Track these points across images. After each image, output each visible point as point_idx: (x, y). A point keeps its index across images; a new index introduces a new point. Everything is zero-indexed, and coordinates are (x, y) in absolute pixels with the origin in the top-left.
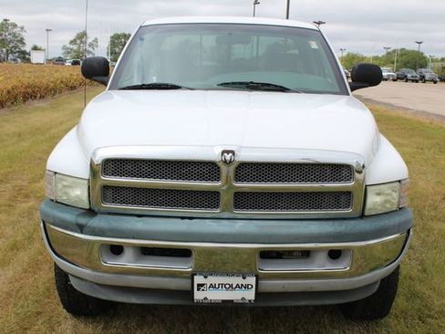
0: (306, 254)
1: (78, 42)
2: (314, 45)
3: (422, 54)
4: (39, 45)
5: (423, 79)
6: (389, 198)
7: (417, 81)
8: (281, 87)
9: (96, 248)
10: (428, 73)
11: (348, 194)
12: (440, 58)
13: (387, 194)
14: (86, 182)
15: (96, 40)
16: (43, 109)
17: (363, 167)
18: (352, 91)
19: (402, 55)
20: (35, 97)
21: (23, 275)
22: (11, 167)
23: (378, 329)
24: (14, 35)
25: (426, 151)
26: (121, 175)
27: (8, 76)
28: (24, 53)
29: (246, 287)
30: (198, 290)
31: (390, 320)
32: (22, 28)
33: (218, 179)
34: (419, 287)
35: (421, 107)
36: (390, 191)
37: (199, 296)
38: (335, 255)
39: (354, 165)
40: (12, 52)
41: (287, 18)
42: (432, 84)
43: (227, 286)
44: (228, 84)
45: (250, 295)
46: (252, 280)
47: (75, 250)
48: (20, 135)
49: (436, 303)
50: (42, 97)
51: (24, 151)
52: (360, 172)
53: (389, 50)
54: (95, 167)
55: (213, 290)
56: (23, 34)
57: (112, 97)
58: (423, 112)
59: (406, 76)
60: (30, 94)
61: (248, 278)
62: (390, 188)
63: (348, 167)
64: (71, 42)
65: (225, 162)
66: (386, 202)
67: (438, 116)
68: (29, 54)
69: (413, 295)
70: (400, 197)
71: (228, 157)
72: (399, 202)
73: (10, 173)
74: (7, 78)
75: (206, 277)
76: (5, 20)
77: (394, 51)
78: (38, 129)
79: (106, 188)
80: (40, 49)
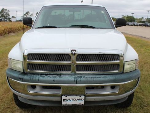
0: (103, 87)
1: (26, 15)
2: (103, 12)
3: (133, 17)
4: (14, 16)
5: (134, 25)
6: (132, 66)
7: (132, 26)
8: (92, 27)
9: (26, 86)
10: (136, 23)
11: (118, 65)
12: (139, 18)
13: (132, 65)
14: (22, 62)
15: (32, 14)
16: (14, 36)
17: (123, 55)
18: (116, 28)
19: (127, 17)
20: (12, 32)
21: (4, 93)
22: (2, 55)
23: (127, 111)
24: (6, 13)
25: (138, 48)
26: (34, 59)
27: (3, 25)
28: (9, 18)
29: (81, 100)
30: (64, 101)
31: (131, 108)
32: (9, 11)
33: (70, 60)
34: (140, 95)
35: (134, 34)
36: (132, 64)
37: (64, 103)
38: (113, 87)
39: (120, 54)
40: (6, 18)
41: (92, 3)
42: (137, 26)
43: (74, 100)
44: (73, 26)
45: (82, 103)
46: (83, 97)
47: (19, 87)
48: (6, 45)
49: (146, 101)
50: (14, 32)
51: (7, 50)
52: (122, 57)
53: (123, 16)
54: (25, 56)
55: (69, 101)
56: (9, 13)
57: (34, 31)
58: (135, 35)
59: (129, 24)
60: (10, 31)
61: (82, 96)
62: (132, 62)
63: (118, 55)
64: (24, 15)
65: (73, 54)
66: (131, 67)
67: (140, 36)
68: (11, 19)
69: (138, 98)
70: (136, 66)
71: (74, 52)
72: (135, 67)
73: (2, 57)
74: (2, 26)
75: (66, 97)
76: (3, 8)
77: (125, 16)
78: (12, 43)
79: (29, 64)
80: (14, 17)
